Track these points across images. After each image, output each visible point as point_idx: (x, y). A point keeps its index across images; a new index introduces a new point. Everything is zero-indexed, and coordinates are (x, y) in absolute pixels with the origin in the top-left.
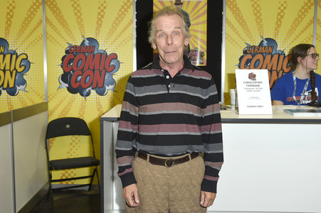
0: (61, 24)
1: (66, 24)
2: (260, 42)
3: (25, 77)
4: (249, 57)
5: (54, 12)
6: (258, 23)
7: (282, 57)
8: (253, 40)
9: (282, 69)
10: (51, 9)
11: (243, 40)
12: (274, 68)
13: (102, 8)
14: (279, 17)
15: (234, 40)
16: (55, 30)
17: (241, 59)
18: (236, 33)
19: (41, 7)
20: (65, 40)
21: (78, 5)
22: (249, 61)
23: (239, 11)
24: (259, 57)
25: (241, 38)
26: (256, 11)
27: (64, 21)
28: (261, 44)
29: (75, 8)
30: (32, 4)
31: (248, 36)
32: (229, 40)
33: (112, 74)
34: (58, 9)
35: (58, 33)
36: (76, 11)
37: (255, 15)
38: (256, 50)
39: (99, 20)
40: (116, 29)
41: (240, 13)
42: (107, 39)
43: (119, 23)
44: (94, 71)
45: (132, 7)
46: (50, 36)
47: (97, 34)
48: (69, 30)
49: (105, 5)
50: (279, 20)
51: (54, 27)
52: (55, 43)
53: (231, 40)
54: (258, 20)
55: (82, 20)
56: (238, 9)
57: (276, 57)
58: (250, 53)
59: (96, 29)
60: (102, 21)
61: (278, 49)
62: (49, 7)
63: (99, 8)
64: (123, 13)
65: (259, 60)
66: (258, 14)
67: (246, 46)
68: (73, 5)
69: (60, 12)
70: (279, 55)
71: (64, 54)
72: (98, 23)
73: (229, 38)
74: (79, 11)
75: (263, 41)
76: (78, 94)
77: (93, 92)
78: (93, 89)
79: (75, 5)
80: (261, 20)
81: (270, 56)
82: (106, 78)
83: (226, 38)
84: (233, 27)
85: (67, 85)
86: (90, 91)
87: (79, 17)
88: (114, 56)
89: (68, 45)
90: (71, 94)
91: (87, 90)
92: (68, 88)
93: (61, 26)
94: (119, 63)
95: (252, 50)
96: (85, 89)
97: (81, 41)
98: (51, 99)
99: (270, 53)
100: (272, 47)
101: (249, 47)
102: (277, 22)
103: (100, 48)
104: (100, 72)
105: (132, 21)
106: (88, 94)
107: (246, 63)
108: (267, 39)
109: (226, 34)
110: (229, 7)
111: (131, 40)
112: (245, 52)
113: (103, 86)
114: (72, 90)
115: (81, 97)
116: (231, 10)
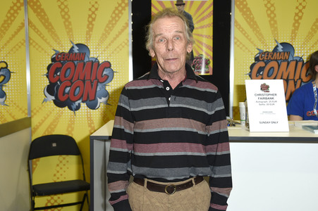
0: (47, 27)
1: (53, 28)
2: (274, 47)
3: (4, 89)
4: (262, 64)
5: (38, 15)
6: (272, 26)
7: (300, 64)
8: (266, 45)
9: (300, 78)
10: (35, 11)
11: (255, 45)
12: (291, 77)
13: (93, 9)
14: (297, 18)
15: (244, 46)
16: (40, 35)
17: (252, 67)
18: (247, 37)
19: (23, 8)
20: (51, 46)
21: (66, 7)
22: (261, 69)
23: (250, 12)
24: (274, 64)
25: (252, 42)
26: (269, 12)
27: (50, 24)
28: (276, 49)
29: (63, 10)
30: (12, 5)
31: (260, 40)
32: (238, 46)
33: (105, 85)
34: (42, 10)
35: (43, 38)
36: (63, 13)
37: (269, 16)
38: (270, 56)
39: (90, 23)
40: (109, 34)
41: (251, 14)
42: (99, 45)
43: (113, 27)
44: (84, 81)
45: (127, 8)
46: (34, 41)
47: (88, 39)
48: (56, 35)
49: (96, 6)
50: (297, 21)
51: (38, 31)
52: (40, 49)
53: (241, 46)
54: (272, 22)
55: (70, 23)
56: (248, 9)
57: (293, 64)
58: (263, 60)
59: (87, 34)
60: (93, 25)
61: (296, 55)
62: (33, 8)
63: (90, 9)
64: (117, 15)
65: (273, 67)
66: (272, 15)
67: (258, 51)
68: (59, 6)
69: (45, 14)
70: (297, 62)
71: (50, 62)
72: (88, 27)
73: (238, 43)
74: (66, 13)
75: (277, 46)
76: (67, 108)
77: (84, 105)
78: (83, 102)
79: (63, 7)
80: (275, 22)
81: (286, 63)
82: (98, 89)
83: (235, 43)
84: (243, 30)
85: (53, 98)
86: (79, 104)
87: (67, 20)
88: (107, 65)
89: (54, 52)
90: (58, 108)
91: (77, 103)
92: (54, 101)
93: (47, 31)
94: (113, 72)
95: (265, 57)
96: (74, 102)
97: (70, 48)
98: (35, 114)
99: (285, 60)
100: (289, 53)
101: (262, 53)
102: (294, 24)
103: (91, 56)
104: (92, 82)
105: (127, 24)
106: (78, 108)
107: (259, 72)
108: (282, 44)
109: (235, 38)
110: (238, 7)
111: (126, 46)
112: (257, 59)
113: (95, 99)
114: (59, 103)
115: (69, 111)
116: (241, 10)
